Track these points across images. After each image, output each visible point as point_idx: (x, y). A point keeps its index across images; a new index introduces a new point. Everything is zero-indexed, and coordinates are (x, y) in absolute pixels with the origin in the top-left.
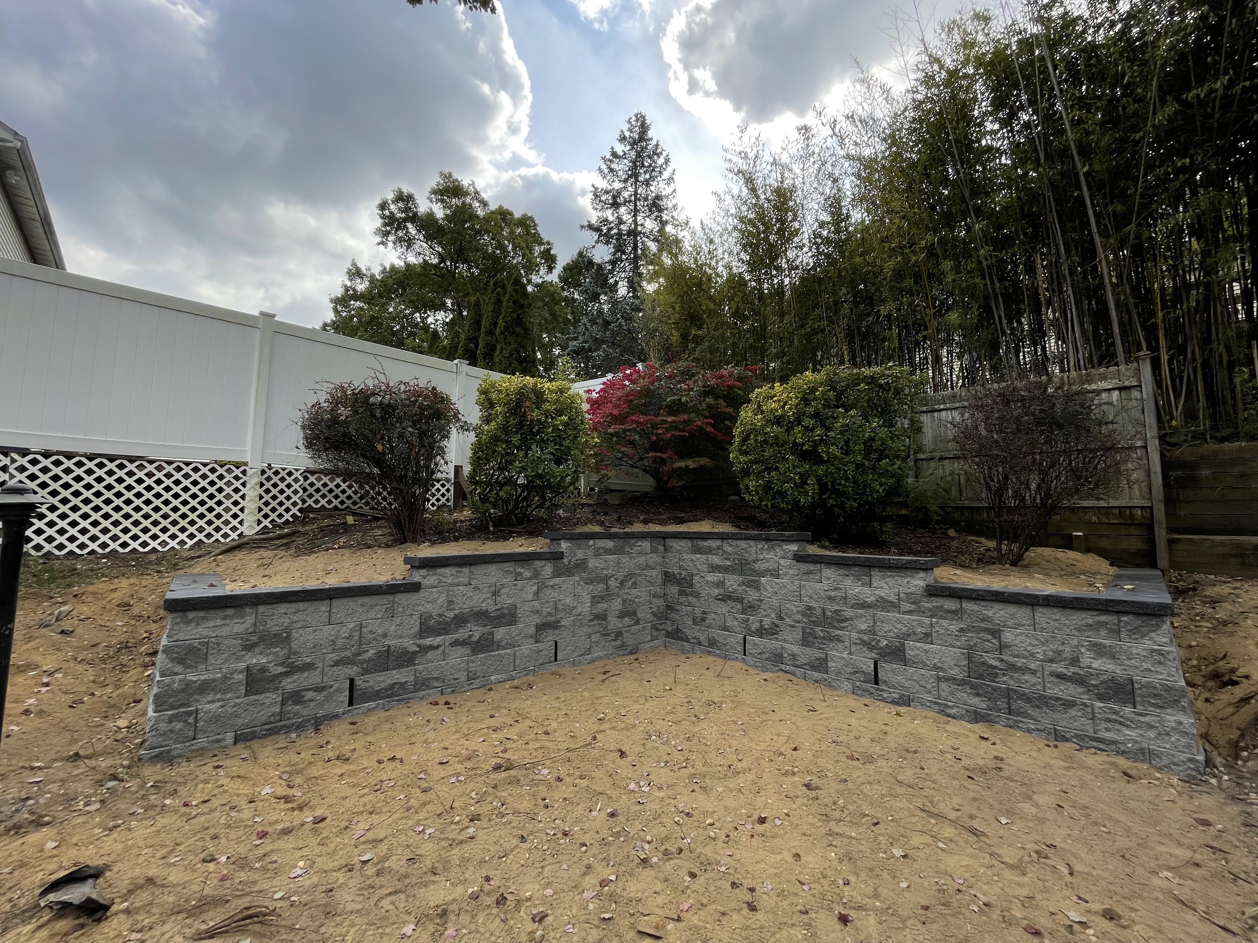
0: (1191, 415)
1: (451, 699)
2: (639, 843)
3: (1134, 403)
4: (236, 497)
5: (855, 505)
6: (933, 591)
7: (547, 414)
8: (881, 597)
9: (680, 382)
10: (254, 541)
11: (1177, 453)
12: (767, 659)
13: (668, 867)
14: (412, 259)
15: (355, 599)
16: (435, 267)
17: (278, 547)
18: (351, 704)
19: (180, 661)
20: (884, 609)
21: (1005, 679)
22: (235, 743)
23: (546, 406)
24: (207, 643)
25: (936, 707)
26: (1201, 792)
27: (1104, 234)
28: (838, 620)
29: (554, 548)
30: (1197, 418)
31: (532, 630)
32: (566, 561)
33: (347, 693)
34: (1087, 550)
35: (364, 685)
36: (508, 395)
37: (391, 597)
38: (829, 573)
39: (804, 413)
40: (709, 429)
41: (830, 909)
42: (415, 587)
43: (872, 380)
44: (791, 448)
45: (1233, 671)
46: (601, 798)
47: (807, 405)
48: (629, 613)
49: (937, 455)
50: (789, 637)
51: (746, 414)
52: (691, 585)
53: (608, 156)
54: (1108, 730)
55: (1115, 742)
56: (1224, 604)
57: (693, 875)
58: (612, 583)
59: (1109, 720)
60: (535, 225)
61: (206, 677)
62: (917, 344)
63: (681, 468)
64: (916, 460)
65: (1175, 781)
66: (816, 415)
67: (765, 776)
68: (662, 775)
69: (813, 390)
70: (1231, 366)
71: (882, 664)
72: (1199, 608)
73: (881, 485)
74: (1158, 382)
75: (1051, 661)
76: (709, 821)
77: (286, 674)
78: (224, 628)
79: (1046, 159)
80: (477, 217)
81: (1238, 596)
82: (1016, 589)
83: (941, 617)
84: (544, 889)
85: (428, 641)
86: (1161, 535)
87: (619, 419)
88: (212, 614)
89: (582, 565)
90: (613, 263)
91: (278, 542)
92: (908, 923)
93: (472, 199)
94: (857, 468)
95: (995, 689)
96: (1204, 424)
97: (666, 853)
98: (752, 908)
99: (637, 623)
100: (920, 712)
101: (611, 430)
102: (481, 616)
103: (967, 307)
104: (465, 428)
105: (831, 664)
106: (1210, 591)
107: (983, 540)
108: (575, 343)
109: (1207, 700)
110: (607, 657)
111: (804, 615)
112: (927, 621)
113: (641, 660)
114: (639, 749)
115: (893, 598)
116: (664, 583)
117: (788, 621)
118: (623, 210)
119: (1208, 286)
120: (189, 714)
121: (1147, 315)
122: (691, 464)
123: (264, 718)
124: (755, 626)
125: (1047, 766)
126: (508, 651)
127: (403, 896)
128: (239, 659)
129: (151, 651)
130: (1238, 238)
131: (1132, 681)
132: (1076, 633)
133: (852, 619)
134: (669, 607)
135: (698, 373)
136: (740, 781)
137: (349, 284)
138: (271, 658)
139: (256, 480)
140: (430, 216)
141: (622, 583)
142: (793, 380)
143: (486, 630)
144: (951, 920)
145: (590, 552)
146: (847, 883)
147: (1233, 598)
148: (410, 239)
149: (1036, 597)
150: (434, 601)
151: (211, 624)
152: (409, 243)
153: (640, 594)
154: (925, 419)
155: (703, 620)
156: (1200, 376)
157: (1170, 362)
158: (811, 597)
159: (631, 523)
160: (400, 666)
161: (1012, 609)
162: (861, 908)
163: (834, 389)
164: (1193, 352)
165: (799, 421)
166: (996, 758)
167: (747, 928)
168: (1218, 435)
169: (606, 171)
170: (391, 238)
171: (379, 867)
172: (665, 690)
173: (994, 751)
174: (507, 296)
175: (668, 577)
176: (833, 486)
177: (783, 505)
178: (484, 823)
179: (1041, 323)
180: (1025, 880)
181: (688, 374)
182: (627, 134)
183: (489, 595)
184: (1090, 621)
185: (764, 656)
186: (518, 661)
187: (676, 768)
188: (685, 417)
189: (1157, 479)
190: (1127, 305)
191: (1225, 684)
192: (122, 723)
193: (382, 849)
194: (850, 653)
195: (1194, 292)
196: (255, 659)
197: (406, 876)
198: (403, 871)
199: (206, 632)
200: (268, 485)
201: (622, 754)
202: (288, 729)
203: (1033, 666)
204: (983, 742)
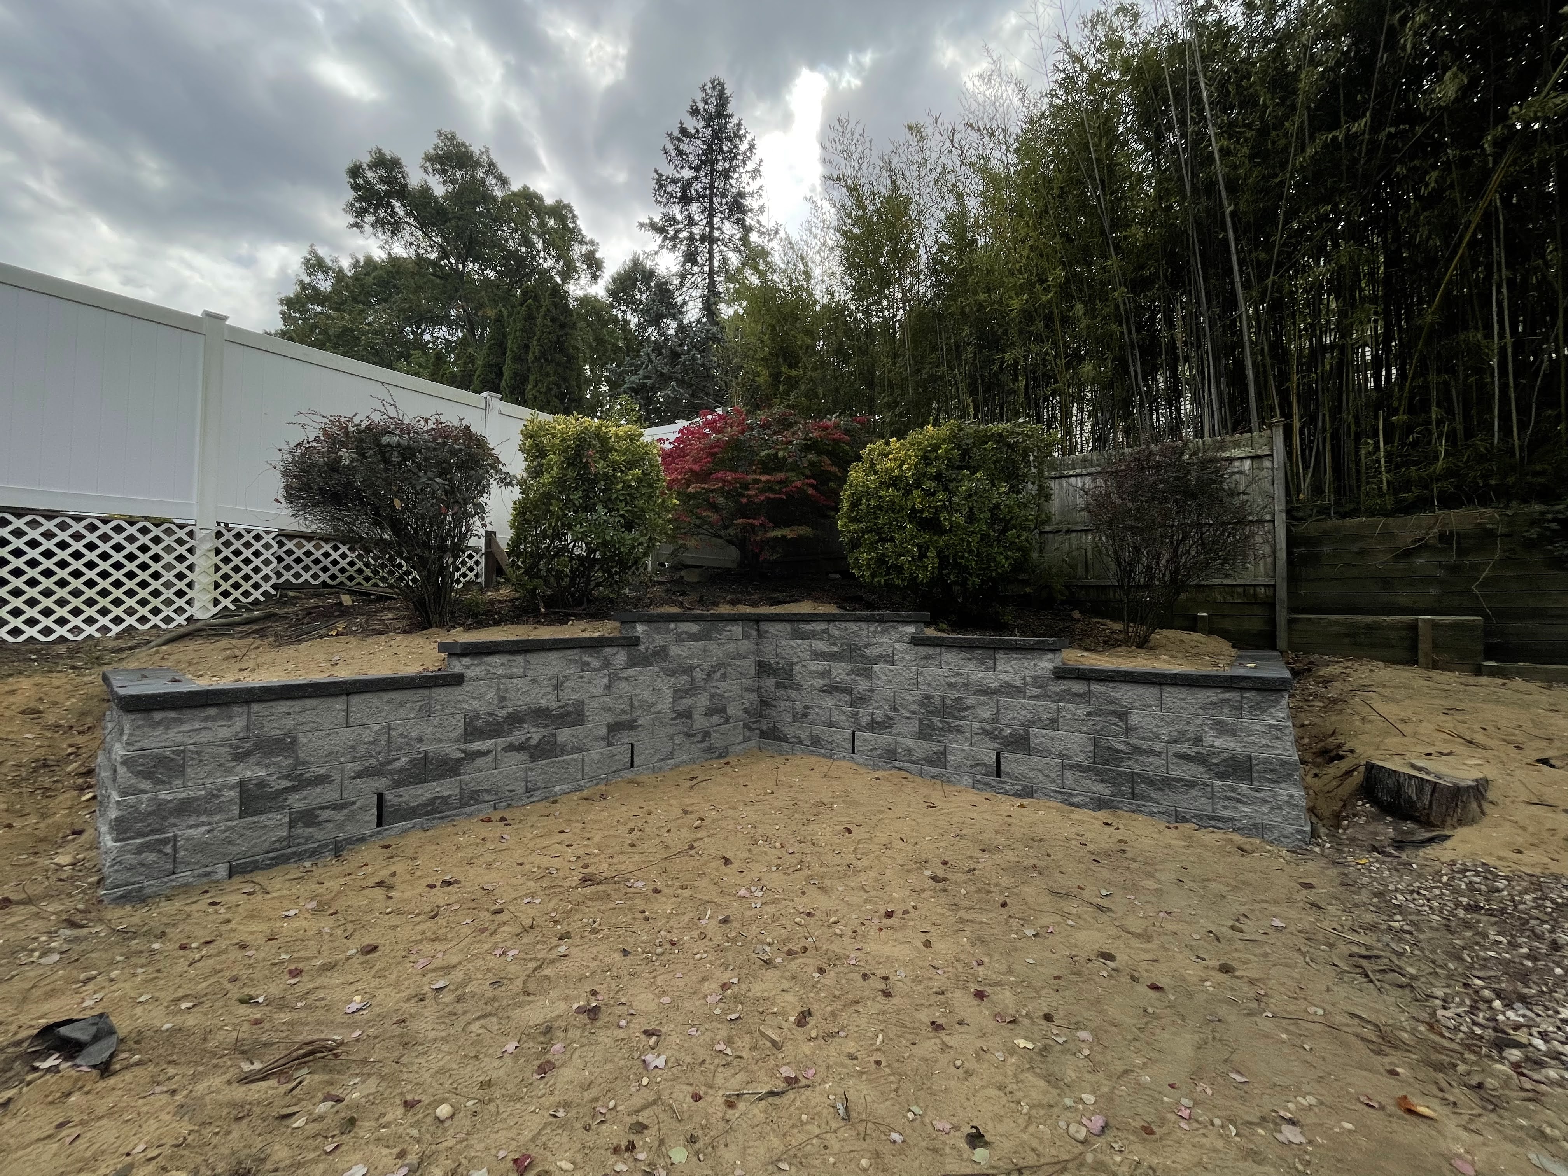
0: (1317, 489)
1: (507, 814)
2: (759, 946)
3: (1265, 473)
4: (181, 568)
5: (978, 581)
6: (1062, 674)
7: (615, 466)
8: (1006, 682)
9: (775, 433)
10: (211, 627)
11: (1302, 527)
12: (879, 756)
13: (794, 966)
14: (399, 250)
15: (381, 694)
16: (435, 264)
17: (247, 635)
18: (380, 824)
19: (147, 775)
20: (1009, 695)
21: (1130, 763)
22: (230, 876)
23: (614, 456)
24: (183, 751)
25: (1060, 797)
26: (1305, 860)
27: (1247, 286)
28: (959, 709)
29: (628, 632)
30: (1323, 492)
31: (605, 730)
32: (642, 648)
33: (375, 811)
34: (1210, 631)
35: (396, 801)
36: (563, 440)
37: (426, 692)
38: (950, 657)
39: (924, 474)
40: (811, 491)
41: (966, 988)
42: (457, 680)
43: (1000, 438)
44: (909, 516)
45: (1340, 746)
46: (708, 906)
47: (927, 465)
48: (717, 710)
49: (1065, 528)
50: (905, 730)
51: (856, 474)
52: (790, 676)
53: (676, 133)
54: (1225, 807)
55: (1231, 820)
56: (1337, 684)
57: (821, 971)
58: (698, 675)
59: (1227, 798)
60: (574, 216)
61: (184, 795)
62: (1046, 399)
63: (776, 538)
64: (1042, 533)
65: (1284, 852)
66: (938, 477)
67: (888, 872)
68: (776, 879)
69: (935, 448)
70: (1358, 437)
71: (1005, 755)
72: (1312, 688)
73: (1007, 558)
74: (1289, 453)
75: (1176, 742)
76: (833, 919)
77: (293, 789)
78: (204, 733)
79: (1192, 192)
80: (494, 199)
81: (1348, 675)
82: (1144, 669)
83: (1069, 702)
84: (659, 997)
85: (477, 746)
86: (1282, 615)
87: (702, 476)
88: (187, 714)
89: (661, 653)
90: (682, 277)
91: (246, 628)
92: (1043, 993)
93: (486, 173)
94: (982, 540)
95: (1120, 774)
96: (1329, 499)
97: (790, 953)
98: (887, 994)
99: (727, 721)
100: (1044, 802)
101: (691, 490)
102: (541, 715)
103: (1102, 359)
104: (506, 480)
105: (950, 758)
106: (1324, 672)
107: (1108, 622)
108: (633, 378)
109: (1316, 775)
110: (693, 761)
111: (922, 705)
112: (1053, 706)
113: (733, 763)
114: (746, 855)
115: (1018, 683)
116: (759, 675)
117: (904, 712)
118: (694, 207)
119: (1342, 349)
120: (166, 842)
121: (1283, 378)
122: (789, 533)
123: (267, 844)
124: (865, 720)
125: (1169, 846)
126: (576, 756)
127: (494, 1019)
128: (229, 771)
129: (83, 770)
130: (1374, 300)
131: (1250, 758)
132: (1200, 712)
133: (973, 707)
134: (764, 703)
135: (796, 423)
136: (862, 878)
137: (307, 280)
138: (272, 770)
139: (209, 545)
140: (425, 190)
141: (709, 675)
142: (912, 435)
143: (546, 731)
144: (1084, 986)
145: (670, 638)
146: (980, 963)
147: (1343, 677)
148: (396, 223)
149: (1164, 676)
150: (480, 697)
151: (186, 727)
152: (395, 228)
153: (729, 688)
154: (1054, 485)
155: (805, 715)
156: (1328, 447)
157: (1302, 432)
158: (929, 685)
159: (716, 604)
160: (442, 776)
161: (1140, 690)
162: (996, 984)
163: (959, 447)
164: (1324, 420)
165: (918, 484)
166: (1121, 841)
167: (883, 1013)
168: (1342, 510)
169: (673, 153)
170: (370, 219)
171: (459, 992)
172: (766, 794)
173: (1118, 835)
174: (543, 311)
175: (763, 668)
176: (955, 560)
177: (898, 582)
178: (577, 940)
179: (1177, 380)
180: (1149, 946)
181: (785, 424)
182: (701, 105)
183: (550, 689)
184: (1214, 699)
185: (875, 753)
186: (587, 769)
187: (790, 871)
188: (781, 476)
189: (1282, 555)
190: (1264, 366)
191: (1331, 760)
192: (64, 859)
193: (458, 975)
194: (971, 745)
195: (1328, 355)
196: (252, 772)
197: (494, 999)
198: (489, 994)
199: (180, 738)
200: (227, 552)
201: (727, 862)
202: (300, 857)
203: (1157, 748)
204: (1106, 828)
